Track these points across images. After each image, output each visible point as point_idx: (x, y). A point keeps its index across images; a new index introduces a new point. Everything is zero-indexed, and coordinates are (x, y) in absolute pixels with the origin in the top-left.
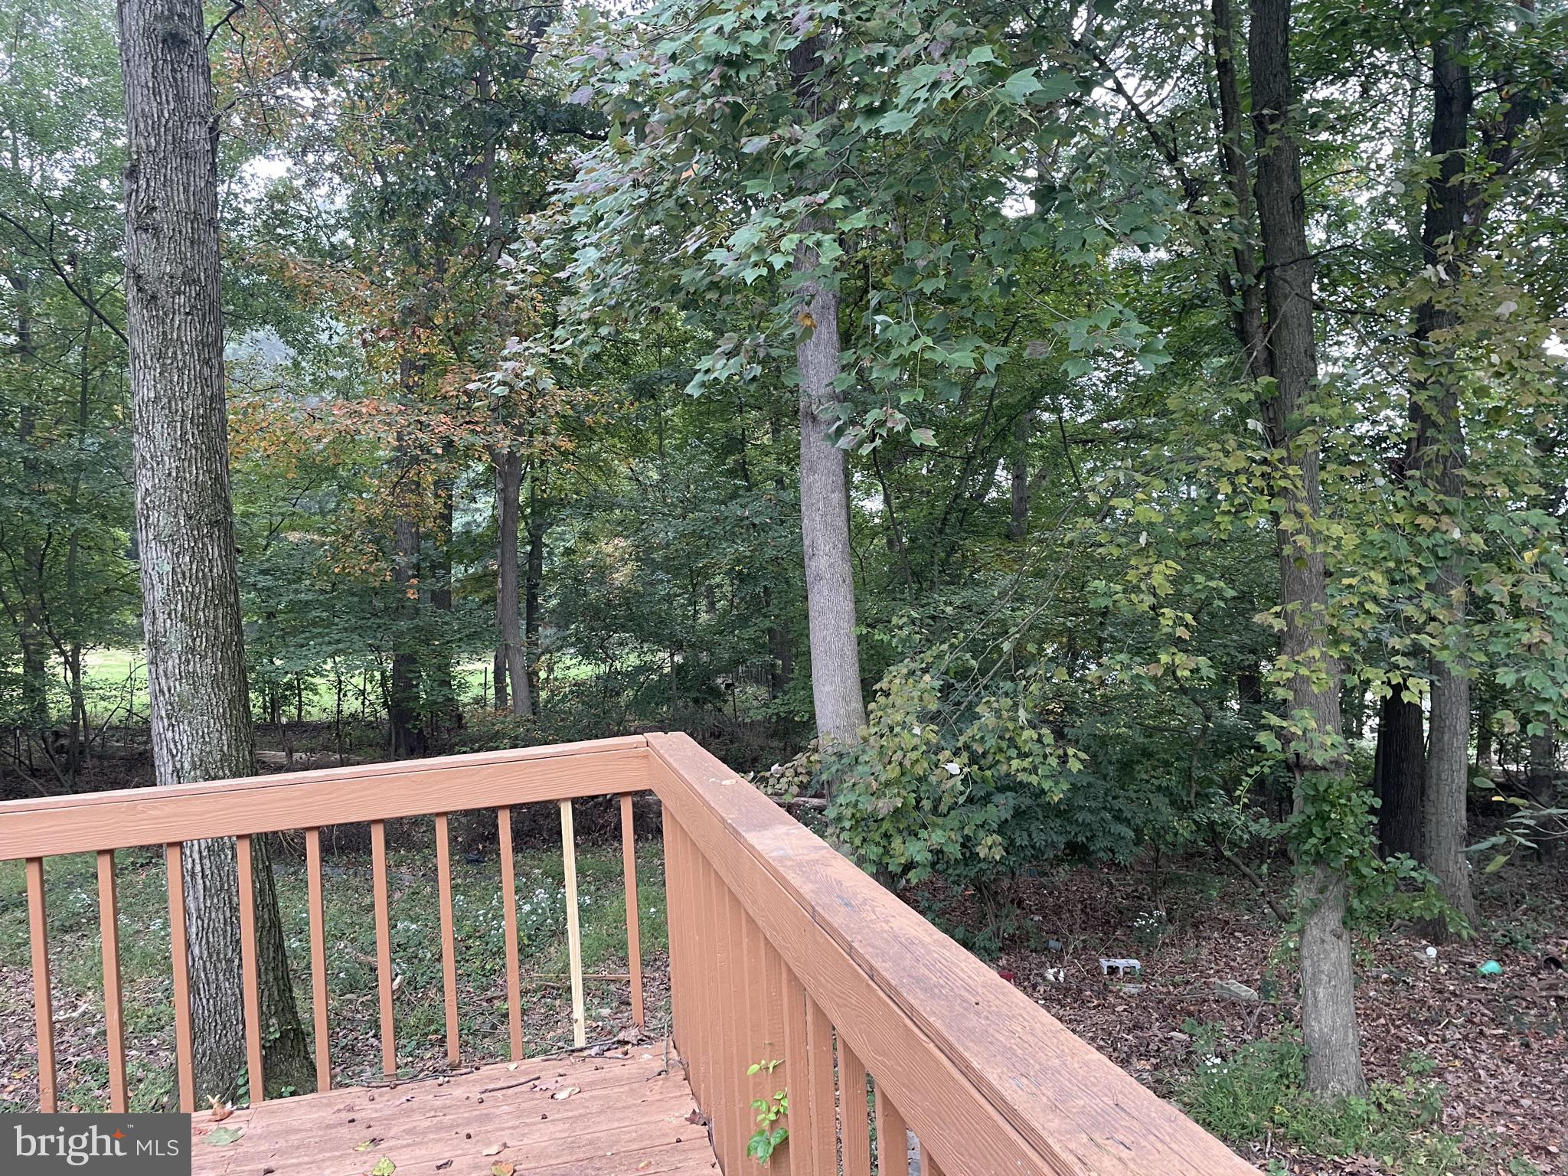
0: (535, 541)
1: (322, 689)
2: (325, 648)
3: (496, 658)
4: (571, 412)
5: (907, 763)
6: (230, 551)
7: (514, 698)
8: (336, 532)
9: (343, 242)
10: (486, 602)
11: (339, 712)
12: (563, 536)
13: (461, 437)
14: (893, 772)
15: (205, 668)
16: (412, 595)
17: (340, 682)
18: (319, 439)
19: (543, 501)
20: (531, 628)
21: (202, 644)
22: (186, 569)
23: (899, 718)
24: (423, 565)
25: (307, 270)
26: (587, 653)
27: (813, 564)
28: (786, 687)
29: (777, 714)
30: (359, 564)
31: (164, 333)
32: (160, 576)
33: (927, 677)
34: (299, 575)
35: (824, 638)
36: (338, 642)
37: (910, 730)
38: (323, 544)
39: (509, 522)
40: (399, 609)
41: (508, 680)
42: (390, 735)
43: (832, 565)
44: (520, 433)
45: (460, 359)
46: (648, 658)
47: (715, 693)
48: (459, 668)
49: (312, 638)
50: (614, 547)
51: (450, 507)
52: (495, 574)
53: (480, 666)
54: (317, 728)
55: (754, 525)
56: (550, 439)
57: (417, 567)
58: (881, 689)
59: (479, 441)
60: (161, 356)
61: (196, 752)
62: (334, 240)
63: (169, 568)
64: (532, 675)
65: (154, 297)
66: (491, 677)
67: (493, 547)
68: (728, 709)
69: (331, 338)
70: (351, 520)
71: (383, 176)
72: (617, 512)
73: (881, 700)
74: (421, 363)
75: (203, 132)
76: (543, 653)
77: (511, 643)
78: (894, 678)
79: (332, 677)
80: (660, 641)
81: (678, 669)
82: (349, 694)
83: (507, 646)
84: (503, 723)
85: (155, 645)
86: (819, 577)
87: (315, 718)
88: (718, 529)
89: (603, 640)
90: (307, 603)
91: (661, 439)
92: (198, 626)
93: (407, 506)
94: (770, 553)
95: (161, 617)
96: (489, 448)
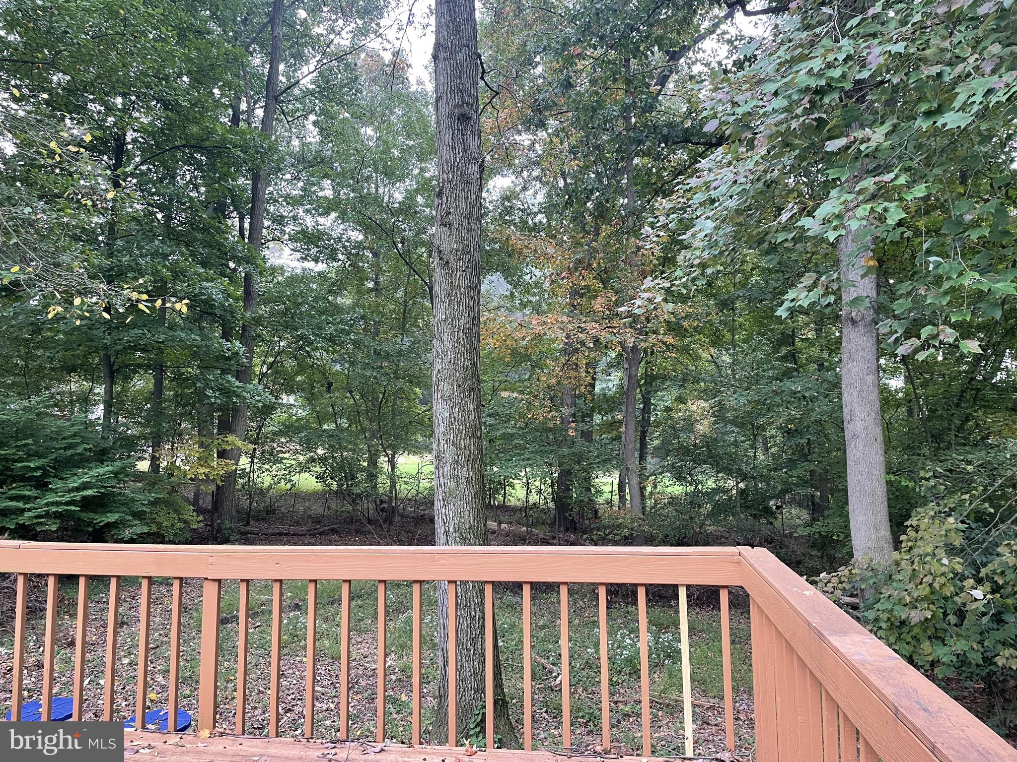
0: (646, 402)
1: (518, 487)
2: (522, 463)
3: (620, 476)
4: (673, 319)
5: (936, 586)
6: (479, 407)
7: (631, 503)
8: (529, 393)
9: (540, 222)
10: (614, 439)
11: (527, 502)
12: (665, 398)
13: (605, 336)
14: (924, 590)
15: (463, 473)
16: (571, 433)
17: (528, 484)
18: (524, 338)
19: (652, 376)
20: (642, 458)
21: (462, 459)
22: (456, 415)
23: (929, 550)
24: (577, 414)
25: (521, 240)
26: (680, 478)
27: (851, 426)
28: (826, 513)
29: (819, 533)
30: (541, 414)
31: (452, 282)
32: (443, 419)
33: (951, 520)
34: (509, 417)
35: (859, 482)
36: (529, 459)
37: (939, 560)
38: (523, 400)
39: (631, 389)
40: (565, 441)
41: (627, 491)
42: (555, 519)
43: (865, 428)
44: (640, 334)
45: (605, 288)
46: (722, 484)
47: (767, 511)
48: (596, 480)
49: (514, 456)
50: (697, 406)
51: (594, 379)
52: (620, 422)
53: (609, 480)
54: (514, 510)
55: (804, 397)
56: (660, 337)
57: (574, 415)
58: (911, 526)
59: (615, 340)
60: (449, 295)
61: (456, 522)
62: (536, 220)
63: (447, 415)
64: (642, 489)
65: (447, 262)
66: (616, 487)
67: (620, 404)
68: (777, 524)
69: (531, 278)
70: (537, 386)
71: (565, 180)
72: (702, 384)
73: (912, 534)
74: (583, 291)
75: (476, 168)
76: (651, 476)
77: (630, 466)
78: (922, 517)
79: (524, 480)
80: (729, 472)
81: (742, 492)
82: (533, 491)
83: (627, 469)
84: (624, 518)
85: (438, 458)
86: (855, 436)
87: (512, 504)
88: (777, 399)
89: (691, 470)
90: (512, 435)
91: (733, 336)
92: (461, 449)
93: (570, 378)
94: (814, 417)
95: (442, 442)
96: (622, 344)
